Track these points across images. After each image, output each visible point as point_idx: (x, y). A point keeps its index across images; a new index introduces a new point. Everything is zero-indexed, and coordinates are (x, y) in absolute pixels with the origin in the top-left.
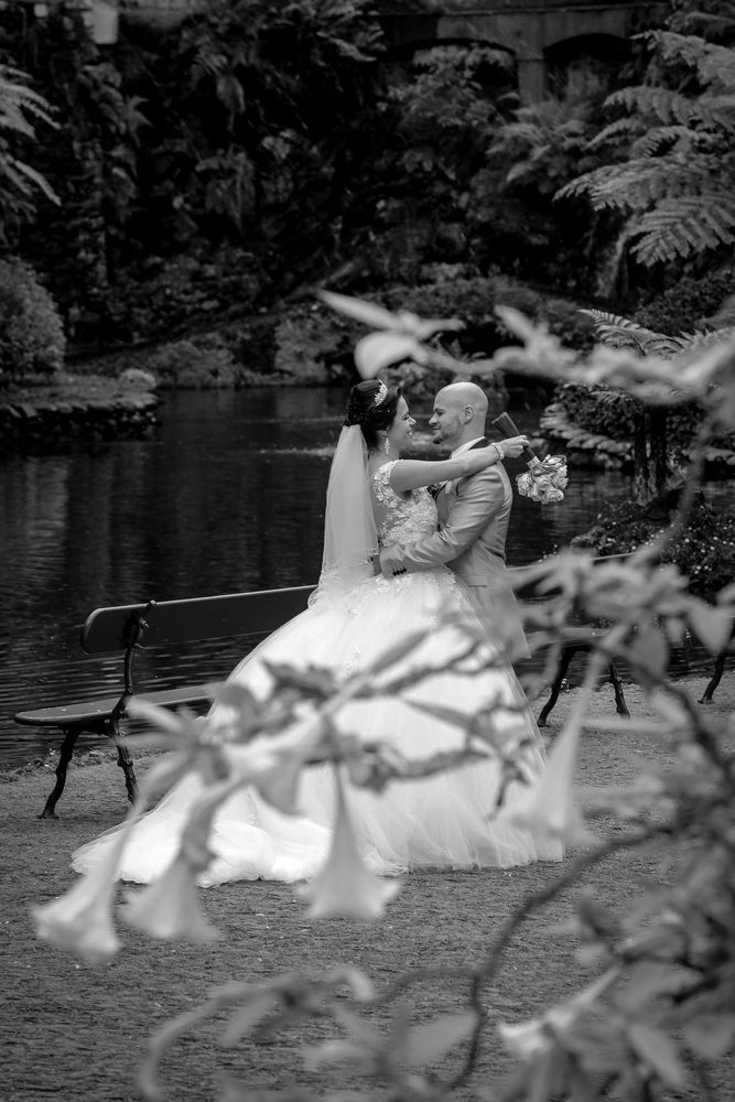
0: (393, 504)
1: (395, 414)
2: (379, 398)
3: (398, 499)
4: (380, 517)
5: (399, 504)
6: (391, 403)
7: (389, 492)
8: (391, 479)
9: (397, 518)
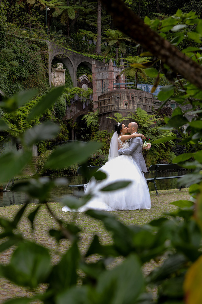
0: (121, 143)
1: (122, 127)
2: (118, 125)
3: (122, 142)
4: (119, 146)
5: (122, 143)
6: (121, 125)
7: (121, 141)
8: (121, 139)
9: (122, 146)
